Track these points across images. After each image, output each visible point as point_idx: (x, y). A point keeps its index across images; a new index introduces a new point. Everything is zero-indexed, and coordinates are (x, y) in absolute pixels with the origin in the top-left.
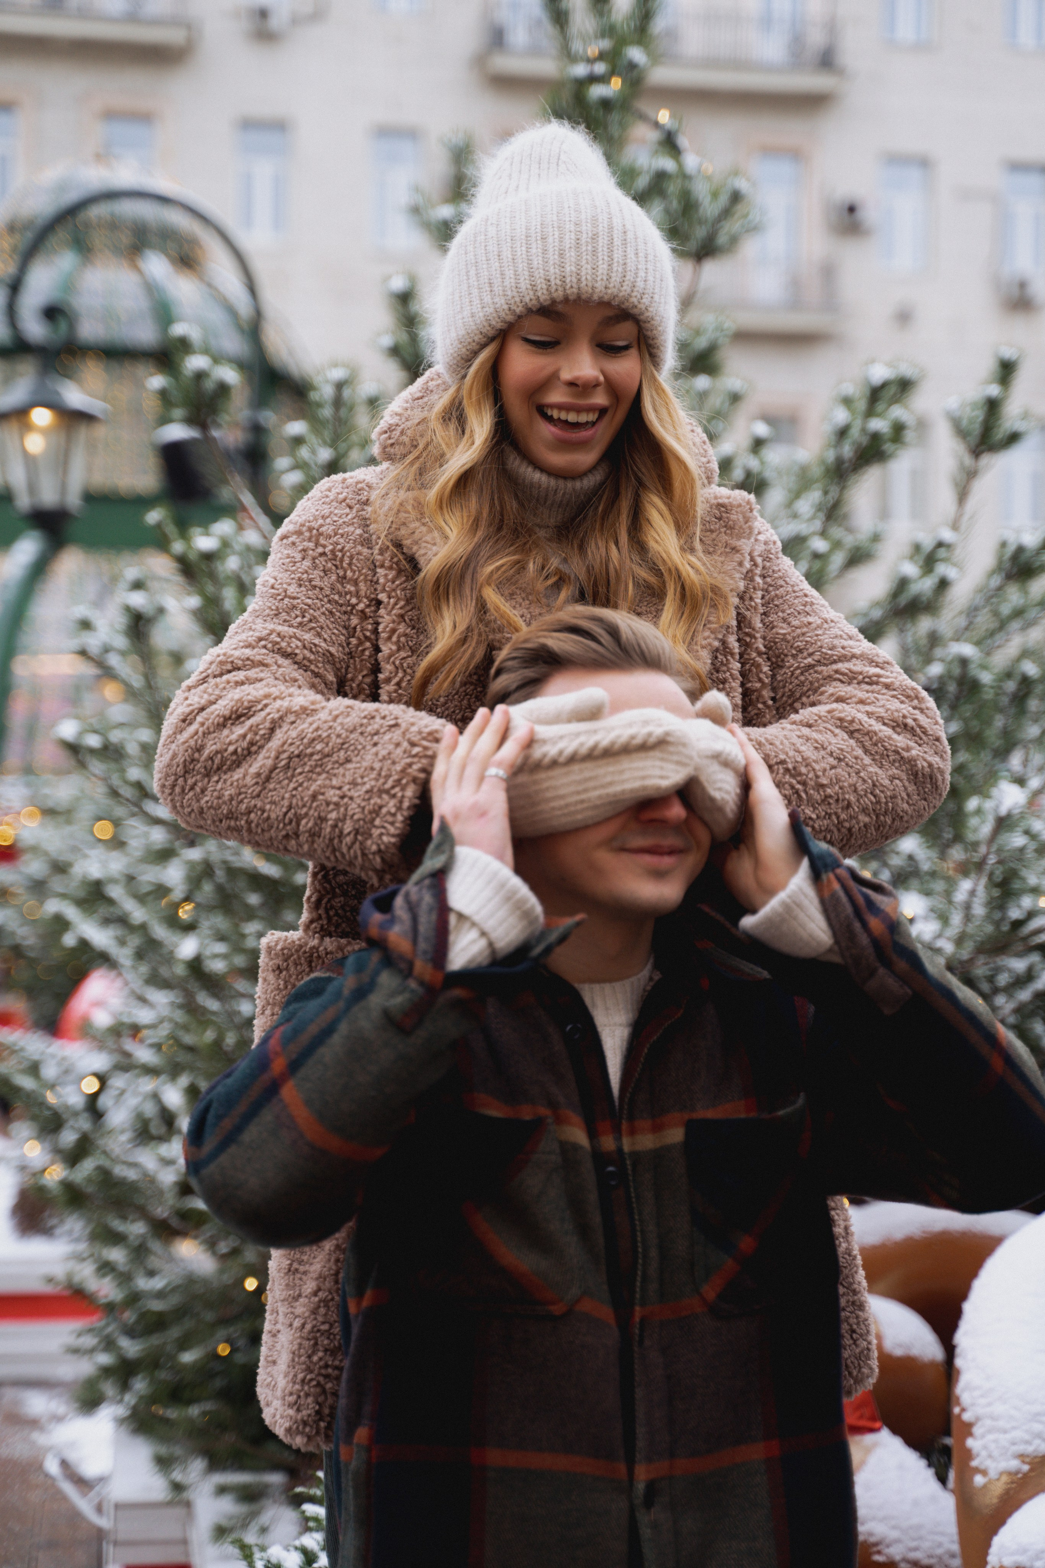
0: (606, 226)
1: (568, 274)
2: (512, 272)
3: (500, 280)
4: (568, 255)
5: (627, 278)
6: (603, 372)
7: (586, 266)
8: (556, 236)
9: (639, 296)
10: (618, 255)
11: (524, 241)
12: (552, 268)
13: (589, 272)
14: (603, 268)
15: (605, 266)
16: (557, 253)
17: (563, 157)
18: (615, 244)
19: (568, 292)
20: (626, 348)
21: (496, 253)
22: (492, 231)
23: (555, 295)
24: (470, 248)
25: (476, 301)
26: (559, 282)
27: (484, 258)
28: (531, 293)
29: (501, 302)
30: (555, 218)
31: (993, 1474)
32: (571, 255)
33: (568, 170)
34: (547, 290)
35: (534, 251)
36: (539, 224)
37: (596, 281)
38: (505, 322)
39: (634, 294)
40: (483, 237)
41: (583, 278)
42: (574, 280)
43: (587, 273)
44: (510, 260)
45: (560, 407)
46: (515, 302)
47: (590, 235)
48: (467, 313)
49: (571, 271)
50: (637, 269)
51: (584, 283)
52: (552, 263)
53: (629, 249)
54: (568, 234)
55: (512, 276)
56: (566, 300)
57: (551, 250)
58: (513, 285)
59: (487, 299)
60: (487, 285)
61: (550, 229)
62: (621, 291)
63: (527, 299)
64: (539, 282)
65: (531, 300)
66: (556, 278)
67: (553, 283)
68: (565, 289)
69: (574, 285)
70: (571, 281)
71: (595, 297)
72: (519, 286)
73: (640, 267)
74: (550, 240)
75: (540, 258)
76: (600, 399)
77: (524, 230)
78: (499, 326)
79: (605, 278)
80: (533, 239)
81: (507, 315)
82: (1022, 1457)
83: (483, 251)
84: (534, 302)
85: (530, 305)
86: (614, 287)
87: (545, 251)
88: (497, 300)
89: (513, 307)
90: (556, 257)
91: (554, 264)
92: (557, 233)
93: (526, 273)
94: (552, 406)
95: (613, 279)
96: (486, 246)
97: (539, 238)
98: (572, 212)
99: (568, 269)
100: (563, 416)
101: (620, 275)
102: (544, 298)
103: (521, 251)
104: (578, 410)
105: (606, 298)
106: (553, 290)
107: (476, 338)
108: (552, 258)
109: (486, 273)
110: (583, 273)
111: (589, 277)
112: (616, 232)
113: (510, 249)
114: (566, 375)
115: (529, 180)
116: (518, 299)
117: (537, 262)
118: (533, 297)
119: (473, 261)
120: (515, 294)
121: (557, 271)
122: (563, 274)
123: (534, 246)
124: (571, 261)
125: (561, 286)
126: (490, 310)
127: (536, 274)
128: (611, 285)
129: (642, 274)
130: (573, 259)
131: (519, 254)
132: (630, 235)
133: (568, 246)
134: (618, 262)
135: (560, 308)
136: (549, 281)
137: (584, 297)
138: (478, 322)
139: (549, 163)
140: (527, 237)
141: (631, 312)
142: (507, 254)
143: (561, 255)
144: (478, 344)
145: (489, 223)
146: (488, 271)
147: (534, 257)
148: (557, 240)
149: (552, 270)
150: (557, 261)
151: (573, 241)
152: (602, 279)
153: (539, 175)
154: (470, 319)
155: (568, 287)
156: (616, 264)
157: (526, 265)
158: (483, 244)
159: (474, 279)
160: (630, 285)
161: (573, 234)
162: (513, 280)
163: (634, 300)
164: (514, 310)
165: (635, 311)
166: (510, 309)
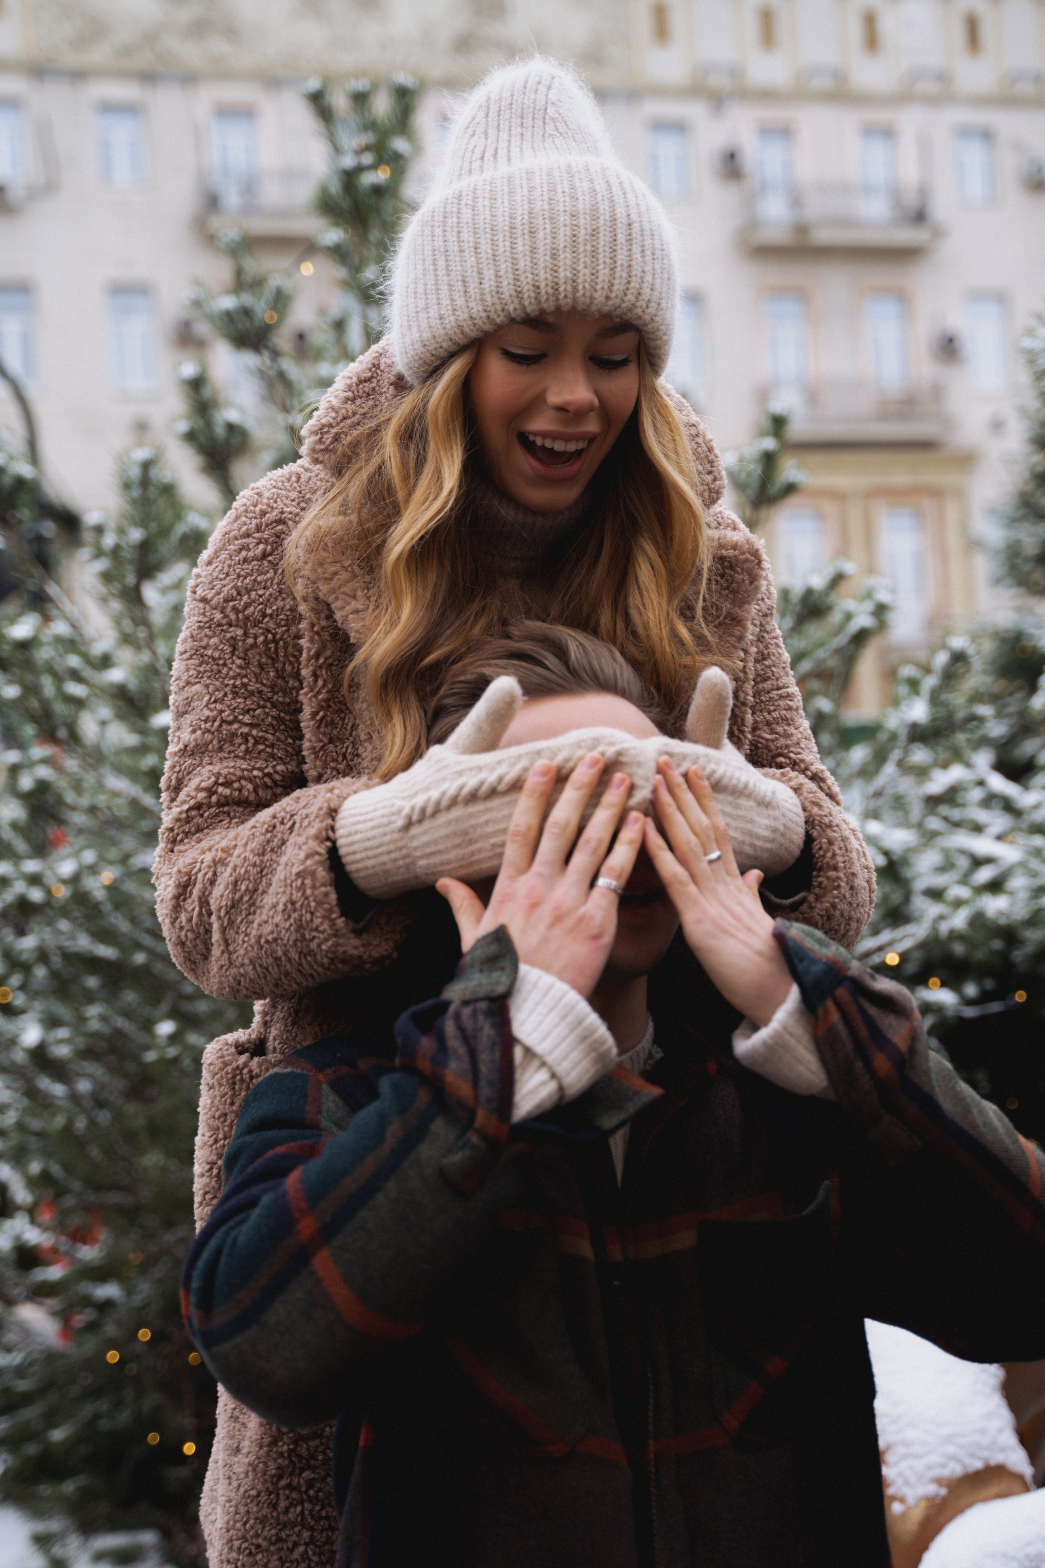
0: (608, 218)
1: (562, 281)
2: (492, 272)
3: (476, 280)
4: (562, 256)
5: (633, 285)
6: (597, 394)
7: (584, 271)
8: (548, 231)
9: (644, 306)
11: (508, 234)
12: (542, 272)
13: (588, 279)
14: (603, 274)
15: (607, 271)
16: (548, 253)
17: (551, 111)
18: (619, 241)
19: (562, 303)
20: (623, 363)
21: (472, 244)
23: (545, 306)
24: (438, 231)
25: (446, 302)
26: (550, 291)
27: (456, 249)
28: (516, 301)
29: (477, 309)
30: (546, 207)
32: (566, 258)
33: (557, 130)
34: (536, 298)
35: (520, 248)
36: (526, 212)
37: (596, 291)
38: (482, 331)
39: (639, 304)
40: (455, 220)
41: (580, 287)
42: (569, 288)
43: (585, 281)
44: (490, 256)
45: (545, 435)
46: (496, 311)
47: (589, 230)
48: (433, 312)
49: (566, 277)
50: (643, 271)
51: (581, 293)
52: (542, 265)
53: (634, 246)
54: (562, 229)
55: (492, 277)
56: (558, 310)
57: (542, 249)
58: (493, 288)
59: (460, 301)
60: (459, 283)
61: (540, 221)
62: (623, 301)
63: (511, 308)
64: (526, 289)
65: (515, 309)
66: (547, 285)
67: (543, 292)
68: (557, 299)
69: (569, 295)
70: (565, 290)
72: (501, 290)
73: (646, 269)
74: (541, 235)
75: (528, 258)
76: (592, 426)
77: (507, 218)
78: (474, 334)
79: (606, 287)
80: (519, 233)
81: (483, 323)
83: (455, 239)
84: (518, 312)
85: (513, 315)
86: (617, 297)
87: (533, 250)
88: (472, 304)
89: (493, 315)
90: (548, 258)
91: (546, 267)
92: (548, 226)
93: (511, 276)
94: (536, 434)
95: (616, 287)
96: (459, 232)
97: (526, 231)
98: (567, 199)
99: (562, 275)
100: (548, 444)
101: (624, 281)
102: (531, 308)
103: (503, 246)
104: (567, 438)
106: (543, 300)
107: (445, 345)
108: (542, 259)
109: (458, 268)
110: (580, 281)
111: (587, 285)
112: (619, 225)
113: (490, 242)
114: (554, 398)
115: (509, 141)
116: (499, 307)
117: (523, 263)
118: (517, 306)
119: (442, 249)
120: (496, 301)
121: (549, 276)
122: (556, 280)
123: (520, 241)
124: (565, 264)
125: (553, 295)
126: (463, 315)
127: (522, 278)
128: (613, 295)
129: (648, 278)
130: (568, 262)
131: (502, 250)
132: (636, 228)
133: (562, 245)
134: (622, 265)
135: (551, 319)
136: (538, 287)
137: (580, 308)
138: (448, 327)
139: (534, 118)
140: (511, 228)
141: (634, 323)
142: (485, 247)
143: (554, 256)
144: (446, 350)
145: (463, 202)
146: (462, 266)
147: (520, 256)
148: (548, 236)
149: (542, 275)
150: (548, 264)
151: (568, 239)
152: (603, 288)
153: (522, 135)
154: (438, 321)
155: (562, 296)
156: (619, 269)
157: (510, 265)
158: (455, 229)
159: (444, 272)
160: (635, 292)
161: (568, 228)
162: (493, 283)
163: (639, 311)
164: (494, 320)
165: (639, 322)
166: (488, 317)
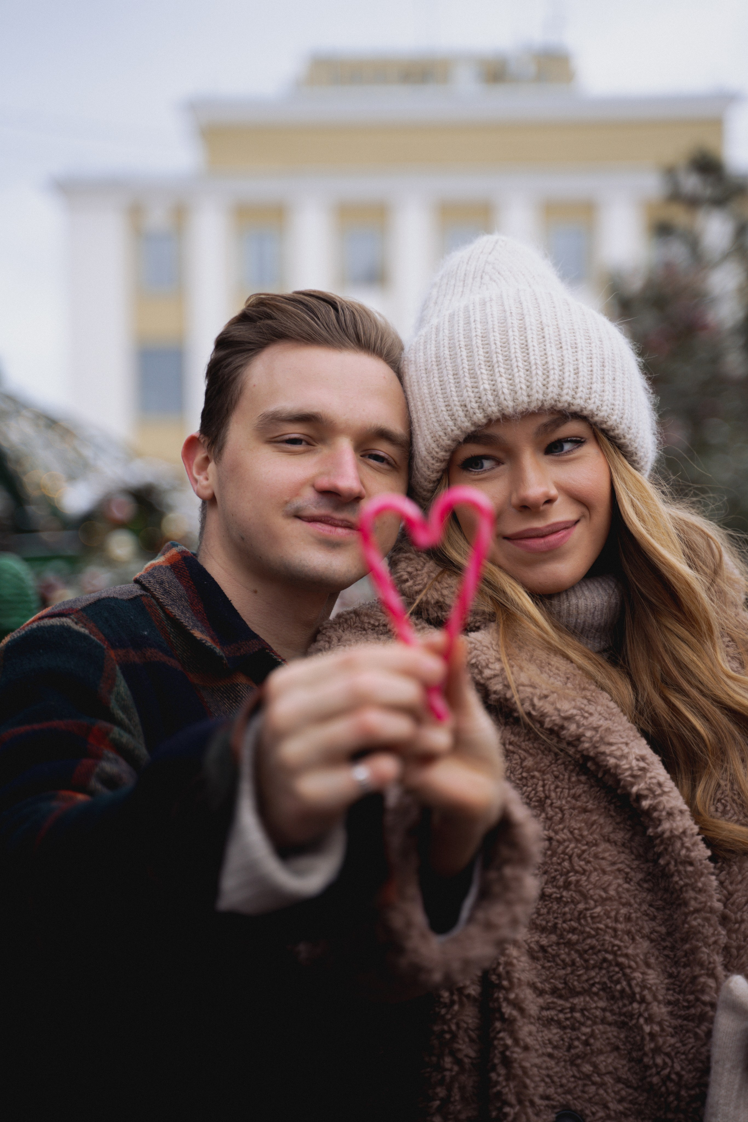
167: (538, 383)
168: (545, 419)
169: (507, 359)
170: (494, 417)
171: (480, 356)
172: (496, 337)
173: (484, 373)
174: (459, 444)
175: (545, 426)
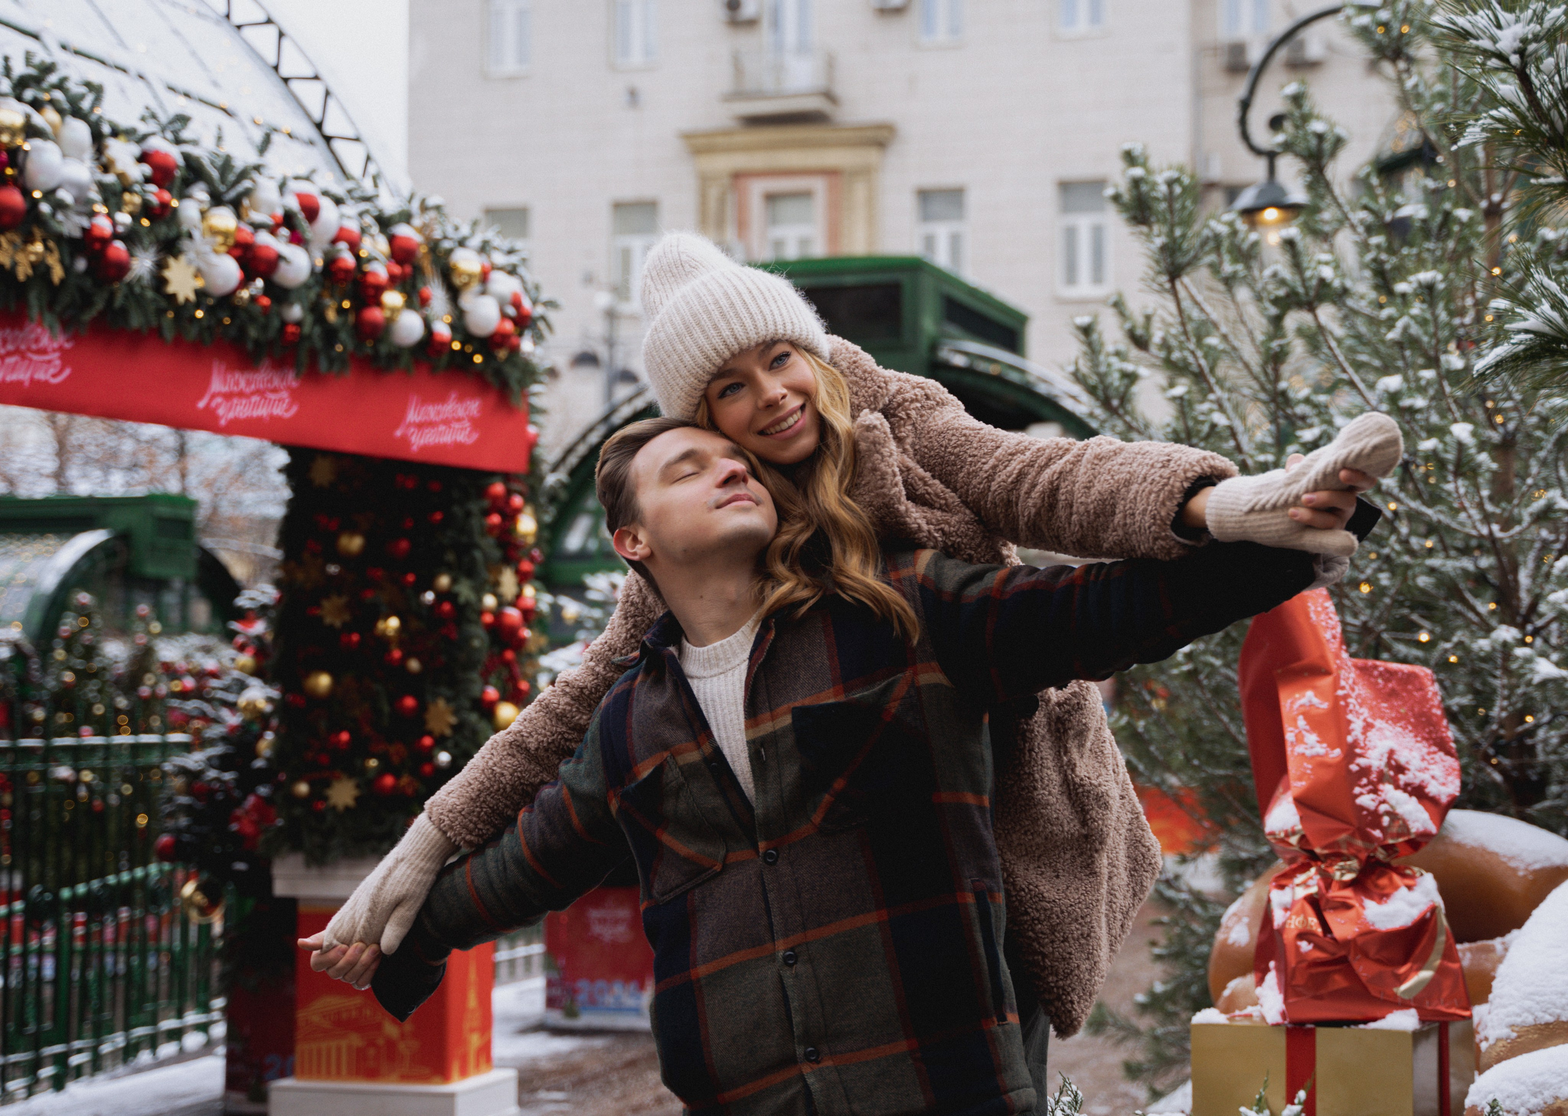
10: (754, 309)
17: (683, 258)
22: (662, 335)
29: (691, 379)
31: (1492, 1041)
33: (691, 267)
38: (702, 391)
46: (701, 375)
63: (707, 369)
71: (753, 344)
81: (700, 385)
82: (1512, 1026)
85: (712, 372)
89: (702, 379)
105: (760, 340)
115: (671, 288)
116: (702, 373)
120: (697, 369)
137: (744, 347)
139: (677, 268)
153: (676, 280)
166: (700, 381)
167: (761, 324)
168: (762, 348)
169: (737, 314)
170: (736, 352)
171: (716, 314)
172: (724, 302)
173: (722, 325)
174: (709, 383)
175: (763, 351)
